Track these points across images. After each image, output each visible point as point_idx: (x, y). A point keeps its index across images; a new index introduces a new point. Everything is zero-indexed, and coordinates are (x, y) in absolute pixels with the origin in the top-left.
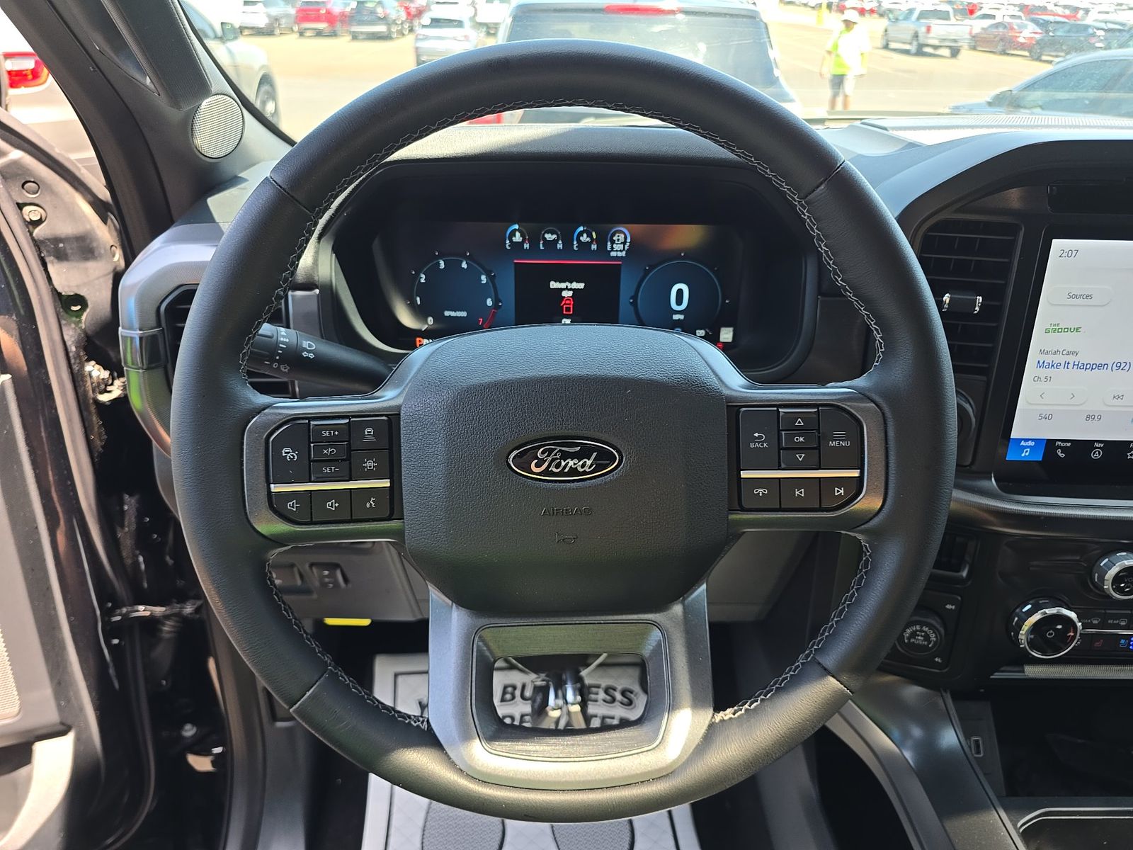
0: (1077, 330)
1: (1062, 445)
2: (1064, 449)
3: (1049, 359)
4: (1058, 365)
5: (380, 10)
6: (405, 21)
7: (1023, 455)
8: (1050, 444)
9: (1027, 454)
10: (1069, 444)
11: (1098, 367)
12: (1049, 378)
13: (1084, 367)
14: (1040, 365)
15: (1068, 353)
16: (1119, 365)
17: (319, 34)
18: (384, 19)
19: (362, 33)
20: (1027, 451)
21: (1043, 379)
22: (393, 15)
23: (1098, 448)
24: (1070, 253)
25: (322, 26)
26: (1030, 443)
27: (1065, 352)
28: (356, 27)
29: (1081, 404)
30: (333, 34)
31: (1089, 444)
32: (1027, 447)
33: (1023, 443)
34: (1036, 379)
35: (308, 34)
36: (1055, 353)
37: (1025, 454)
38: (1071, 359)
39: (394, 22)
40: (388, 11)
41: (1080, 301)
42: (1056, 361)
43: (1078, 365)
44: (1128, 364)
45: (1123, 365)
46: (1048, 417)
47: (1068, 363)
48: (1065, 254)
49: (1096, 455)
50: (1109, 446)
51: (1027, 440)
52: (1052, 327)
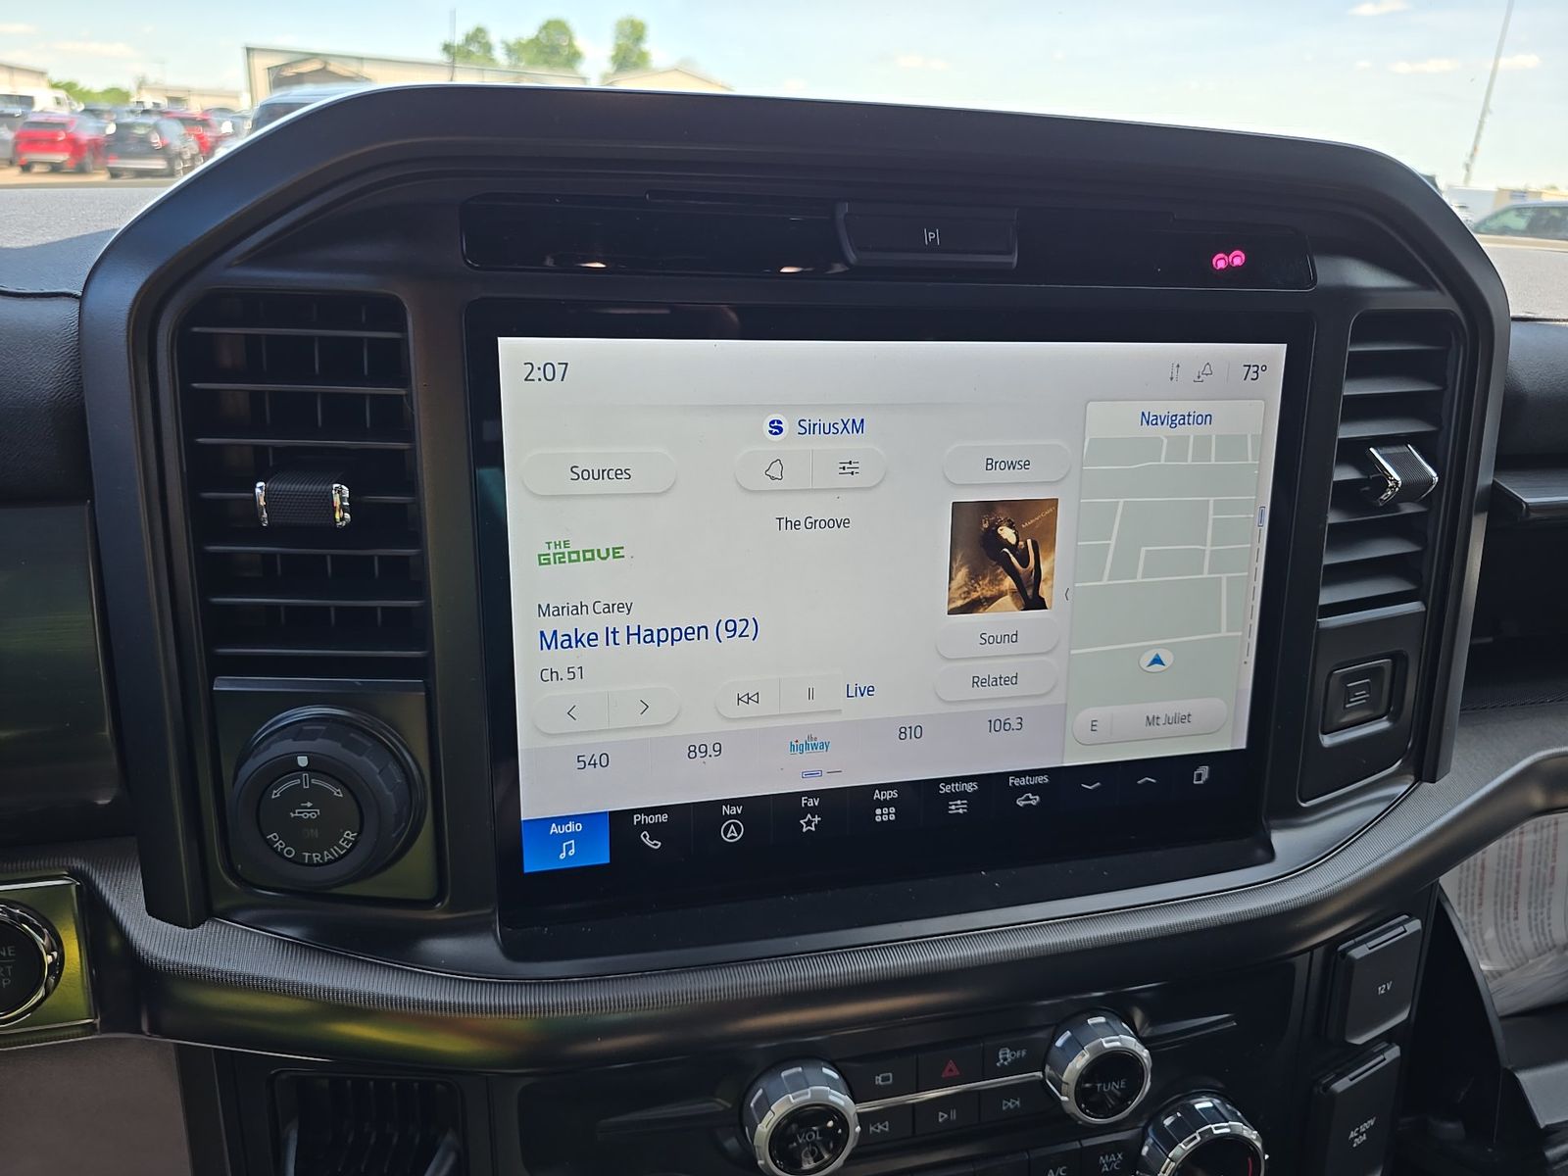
0: (616, 553)
1: (648, 820)
2: (655, 831)
3: (565, 625)
4: (592, 638)
5: (155, 139)
6: (197, 155)
7: (563, 856)
8: (620, 821)
9: (572, 852)
10: (664, 818)
11: (685, 634)
12: (578, 672)
13: (652, 637)
14: (548, 641)
15: (609, 609)
16: (731, 626)
17: (55, 169)
18: (164, 151)
19: (126, 169)
20: (569, 847)
21: (563, 674)
22: (177, 145)
23: (731, 817)
24: (550, 372)
25: (60, 158)
26: (572, 827)
27: (599, 607)
28: (117, 161)
29: (668, 724)
30: (81, 170)
31: (708, 813)
32: (566, 836)
33: (554, 829)
34: (547, 675)
35: (37, 169)
36: (577, 610)
37: (568, 855)
38: (618, 621)
39: (179, 155)
40: (167, 140)
41: (604, 486)
42: (584, 630)
43: (638, 634)
44: (751, 622)
45: (741, 626)
46: (601, 761)
47: (614, 632)
48: (537, 374)
49: (732, 835)
50: (755, 809)
51: (562, 820)
52: (553, 550)
